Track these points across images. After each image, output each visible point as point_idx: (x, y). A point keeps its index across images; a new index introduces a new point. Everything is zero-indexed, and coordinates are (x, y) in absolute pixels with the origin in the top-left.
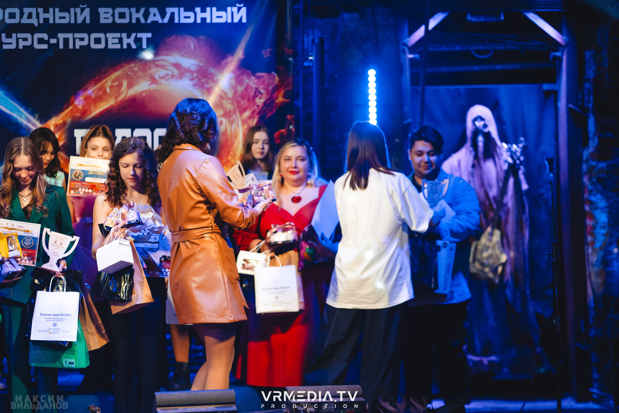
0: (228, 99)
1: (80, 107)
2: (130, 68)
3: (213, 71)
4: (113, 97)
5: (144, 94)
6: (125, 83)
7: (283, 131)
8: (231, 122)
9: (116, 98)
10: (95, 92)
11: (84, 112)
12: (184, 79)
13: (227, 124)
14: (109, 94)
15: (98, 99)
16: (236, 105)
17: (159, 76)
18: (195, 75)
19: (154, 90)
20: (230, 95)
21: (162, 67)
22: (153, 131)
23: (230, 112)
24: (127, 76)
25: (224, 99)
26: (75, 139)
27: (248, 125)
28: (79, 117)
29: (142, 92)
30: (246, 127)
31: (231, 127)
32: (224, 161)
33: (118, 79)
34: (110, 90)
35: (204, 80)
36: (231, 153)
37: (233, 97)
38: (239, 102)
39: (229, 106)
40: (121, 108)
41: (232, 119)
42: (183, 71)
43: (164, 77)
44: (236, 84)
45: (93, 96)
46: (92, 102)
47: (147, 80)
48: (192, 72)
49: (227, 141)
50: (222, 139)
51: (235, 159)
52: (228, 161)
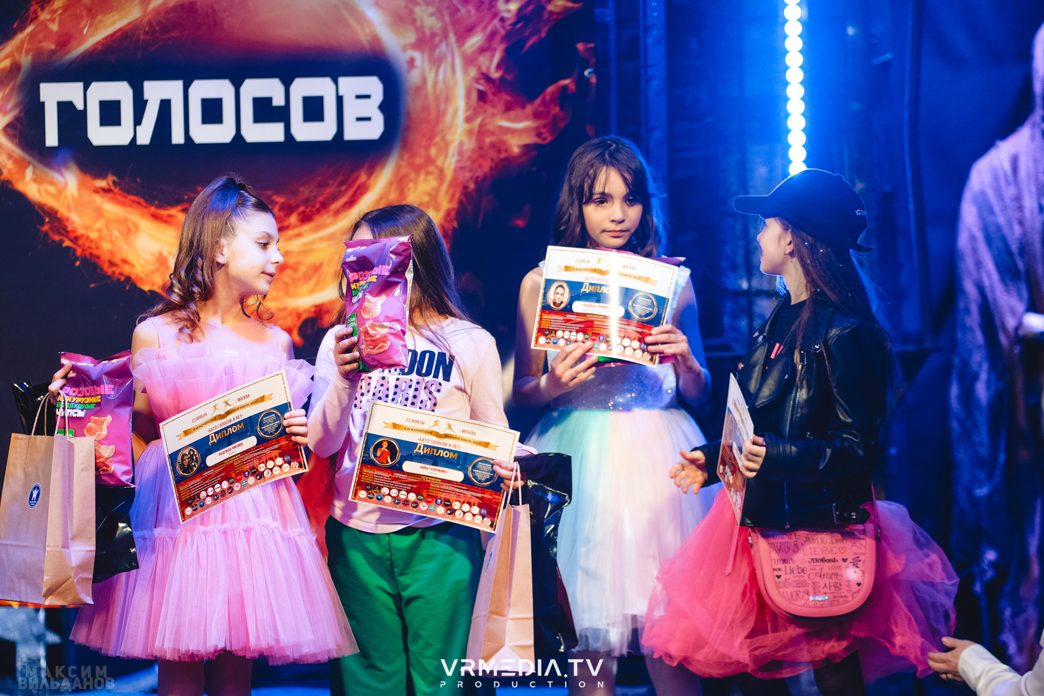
0: (428, 3)
1: (54, 27)
7: (566, 82)
8: (436, 62)
11: (65, 40)
13: (426, 65)
15: (99, 6)
16: (447, 18)
22: (237, 85)
23: (433, 34)
26: (42, 107)
27: (479, 68)
28: (53, 52)
30: (473, 72)
31: (437, 73)
32: (419, 161)
36: (438, 139)
38: (454, 11)
39: (429, 20)
40: (157, 28)
41: (437, 53)
46: (84, 13)
49: (426, 108)
50: (412, 104)
51: (446, 156)
52: (430, 161)
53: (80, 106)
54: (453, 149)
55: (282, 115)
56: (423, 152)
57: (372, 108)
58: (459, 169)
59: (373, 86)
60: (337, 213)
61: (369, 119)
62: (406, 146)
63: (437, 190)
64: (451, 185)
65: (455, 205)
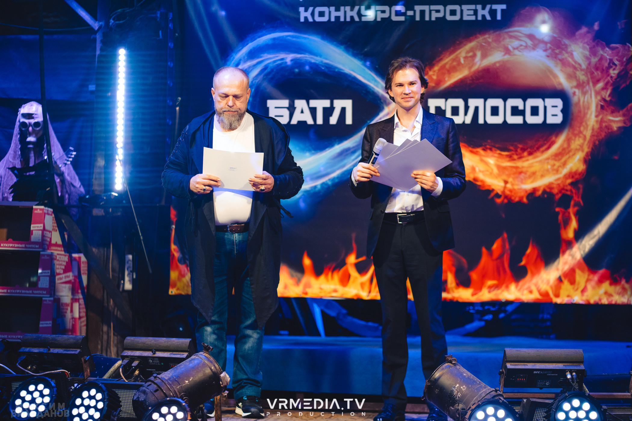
0: (582, 70)
1: (435, 77)
2: (485, 39)
3: (566, 41)
4: (467, 68)
5: (498, 65)
6: (479, 54)
8: (584, 93)
9: (470, 68)
10: (450, 62)
11: (438, 83)
12: (538, 50)
13: (580, 95)
14: (462, 64)
15: (453, 69)
16: (589, 76)
17: (512, 47)
18: (549, 45)
19: (507, 61)
20: (584, 66)
21: (517, 38)
22: (505, 101)
23: (583, 82)
24: (482, 47)
25: (578, 70)
26: (429, 107)
27: (602, 96)
28: (434, 87)
29: (495, 63)
30: (599, 97)
31: (584, 98)
32: (576, 132)
33: (472, 50)
34: (464, 61)
35: (557, 51)
36: (584, 124)
37: (587, 68)
38: (592, 73)
39: (582, 77)
40: (474, 78)
41: (585, 90)
42: (536, 42)
43: (517, 48)
44: (590, 55)
45: (447, 66)
46: (446, 72)
47: (501, 51)
48: (545, 43)
49: (580, 112)
50: (574, 110)
51: (587, 130)
52: (580, 132)
53: (443, 108)
54: (590, 128)
55: (522, 113)
56: (578, 129)
57: (558, 111)
58: (592, 136)
59: (559, 102)
60: (543, 152)
61: (556, 115)
62: (571, 126)
63: (583, 144)
64: (589, 142)
65: (590, 150)
